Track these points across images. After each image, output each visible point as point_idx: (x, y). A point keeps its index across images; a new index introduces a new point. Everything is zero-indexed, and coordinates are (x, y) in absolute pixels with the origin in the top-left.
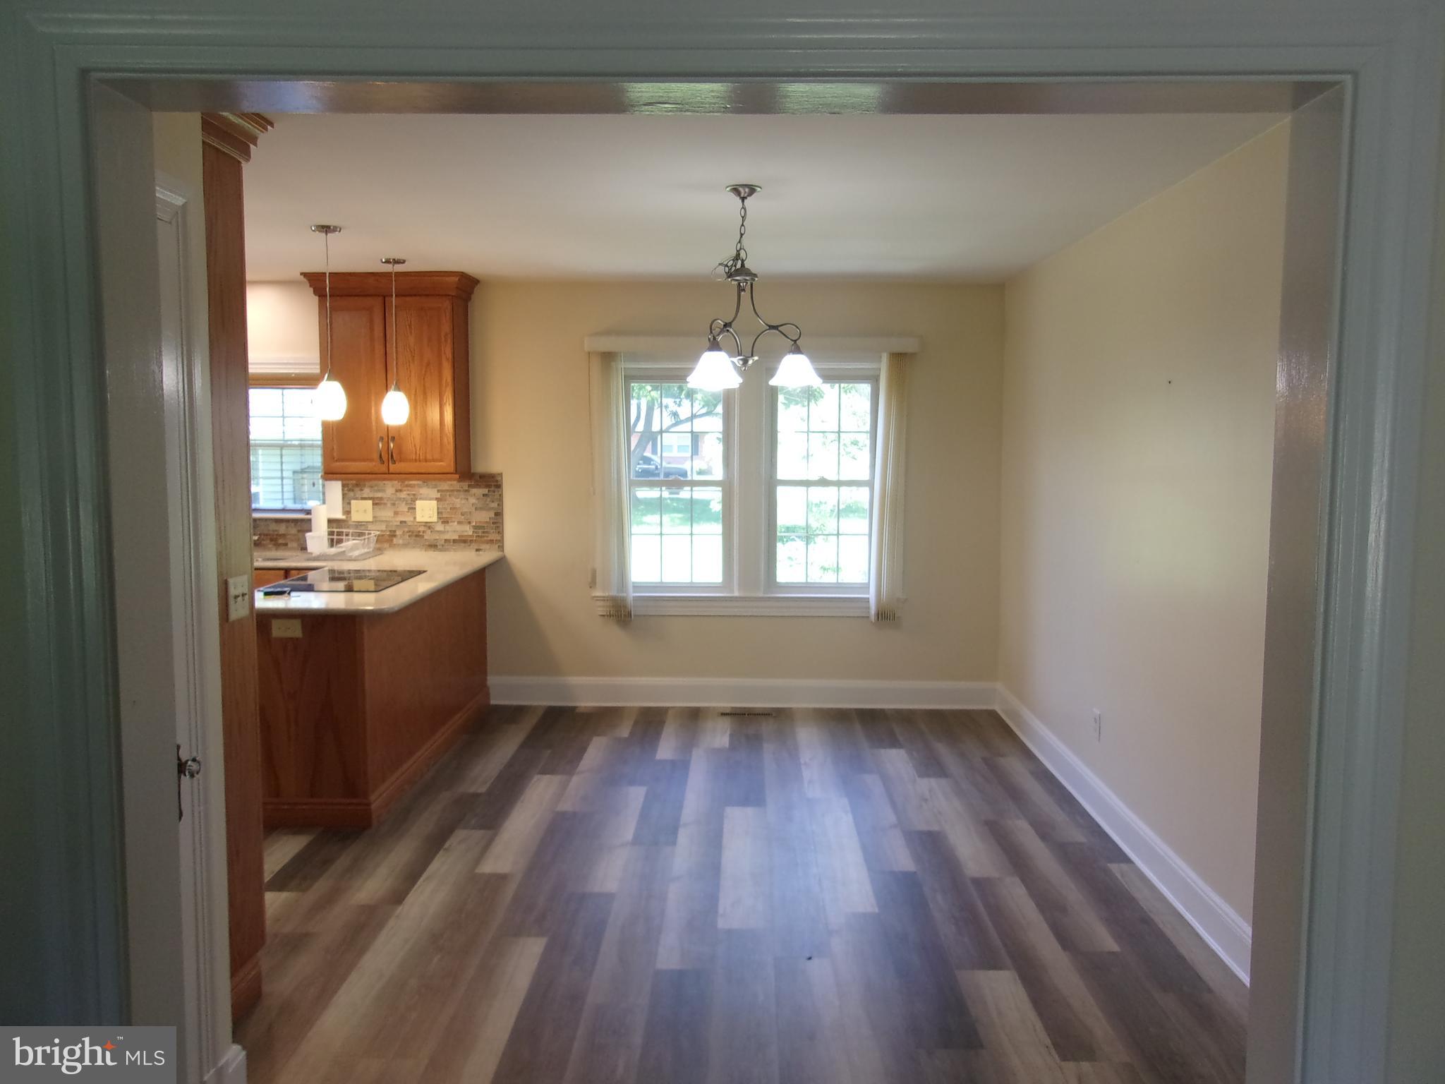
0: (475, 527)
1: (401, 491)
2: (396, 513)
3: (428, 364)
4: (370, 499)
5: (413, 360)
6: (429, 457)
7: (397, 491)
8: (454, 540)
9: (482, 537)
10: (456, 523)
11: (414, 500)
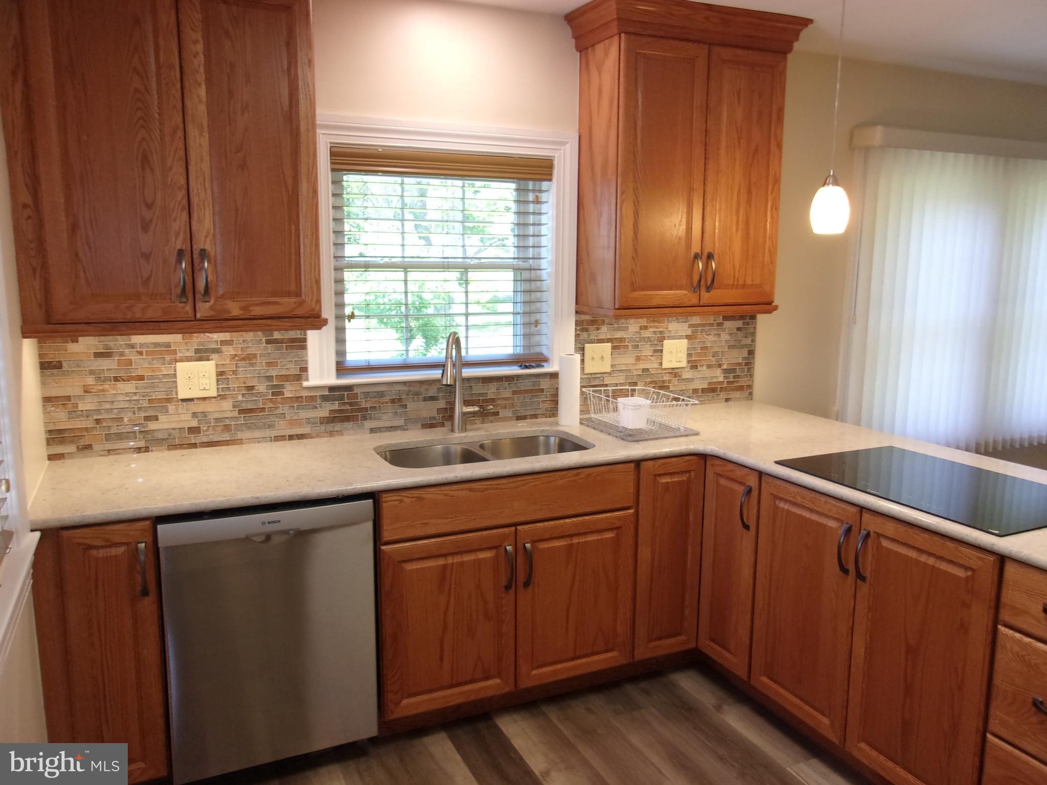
0: (726, 371)
1: (646, 328)
2: (638, 359)
3: (756, 151)
4: (608, 340)
5: (739, 142)
6: (749, 282)
7: (641, 329)
8: (703, 389)
9: (733, 382)
10: (705, 368)
11: (661, 340)
